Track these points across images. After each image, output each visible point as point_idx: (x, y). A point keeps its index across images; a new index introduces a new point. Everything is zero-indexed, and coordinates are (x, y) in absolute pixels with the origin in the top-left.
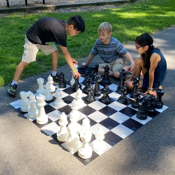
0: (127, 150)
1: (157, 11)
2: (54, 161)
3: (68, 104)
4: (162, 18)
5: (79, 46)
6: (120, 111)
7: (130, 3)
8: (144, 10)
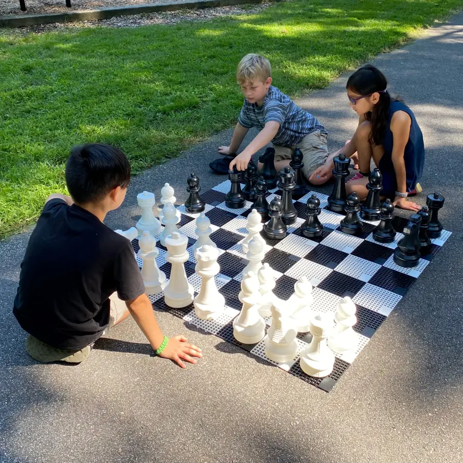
0: (405, 341)
1: (340, 19)
2: (248, 394)
3: (227, 251)
4: (356, 34)
5: (195, 107)
6: (353, 253)
7: (276, 3)
8: (310, 18)
